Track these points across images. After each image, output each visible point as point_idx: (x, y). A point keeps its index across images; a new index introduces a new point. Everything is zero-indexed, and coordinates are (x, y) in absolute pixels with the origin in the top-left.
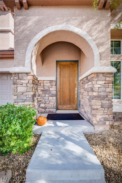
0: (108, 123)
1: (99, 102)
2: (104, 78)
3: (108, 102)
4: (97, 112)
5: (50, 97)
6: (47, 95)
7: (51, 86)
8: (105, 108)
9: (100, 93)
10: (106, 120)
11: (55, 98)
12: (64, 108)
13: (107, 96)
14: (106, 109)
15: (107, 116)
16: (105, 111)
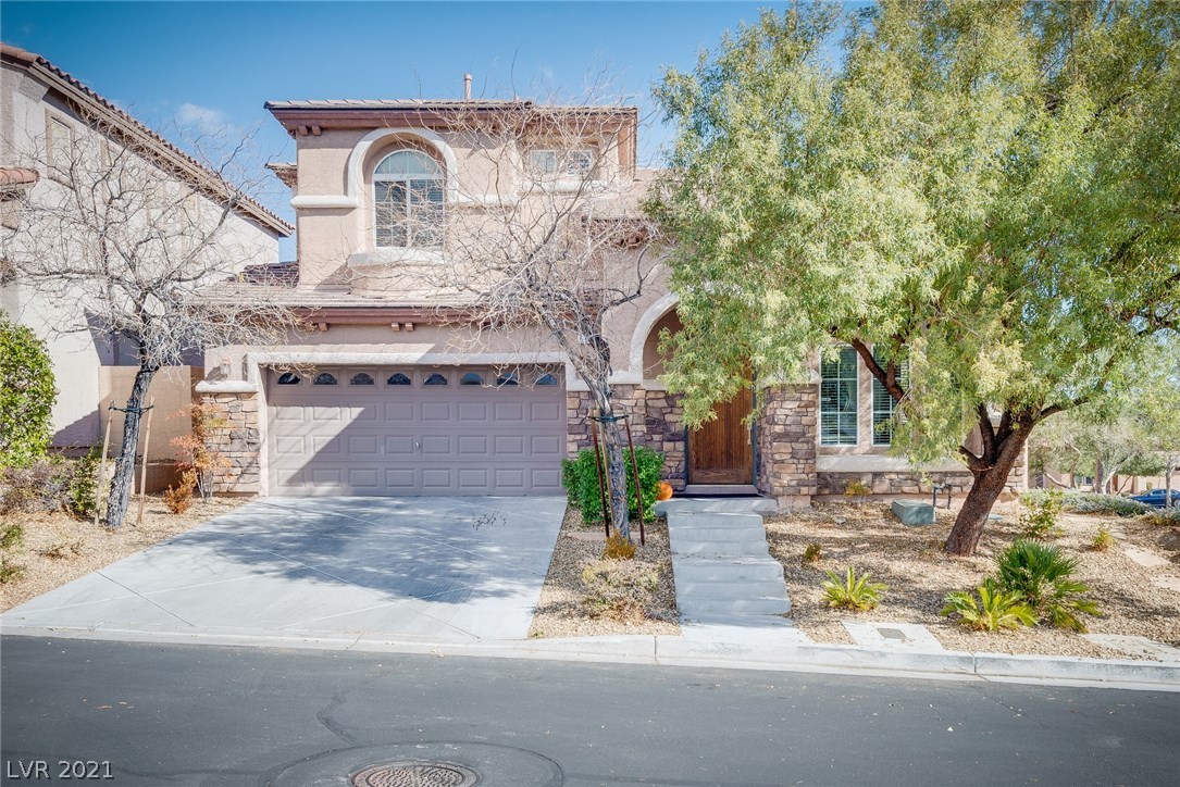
0: (804, 490)
1: (785, 447)
2: (798, 395)
3: (805, 446)
4: (782, 468)
5: (665, 443)
6: (656, 437)
7: (669, 410)
8: (799, 459)
9: (789, 428)
10: (801, 483)
11: (680, 446)
12: (709, 478)
13: (804, 434)
14: (801, 461)
15: (804, 476)
16: (799, 466)
